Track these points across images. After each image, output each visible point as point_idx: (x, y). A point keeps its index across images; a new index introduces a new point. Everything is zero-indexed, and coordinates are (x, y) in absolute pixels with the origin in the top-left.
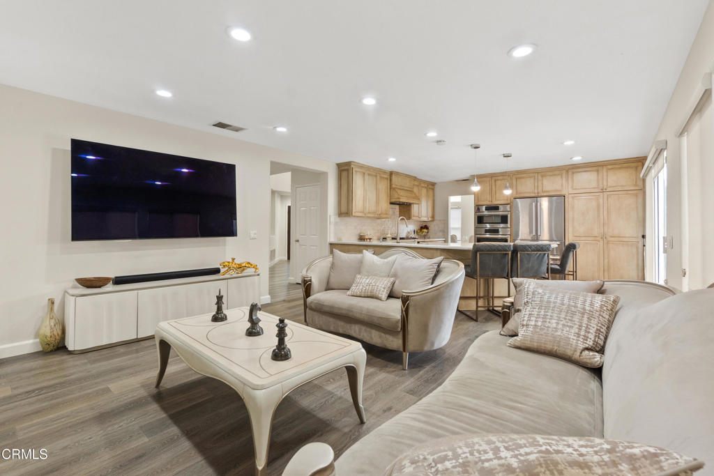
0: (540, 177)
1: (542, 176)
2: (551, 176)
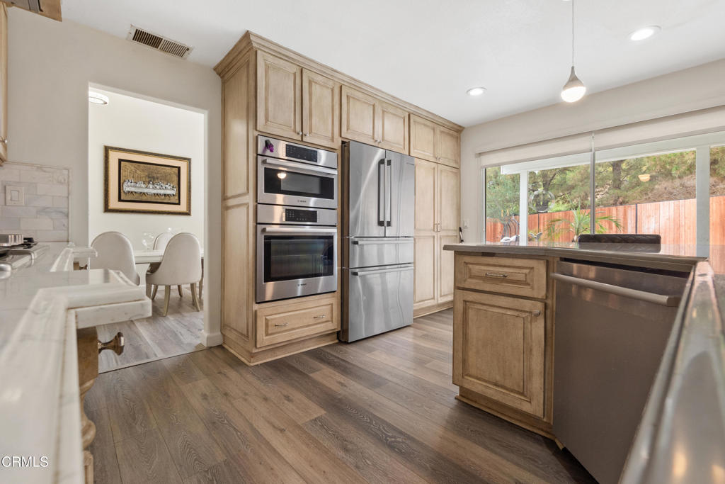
0: (380, 111)
1: (383, 112)
2: (392, 114)
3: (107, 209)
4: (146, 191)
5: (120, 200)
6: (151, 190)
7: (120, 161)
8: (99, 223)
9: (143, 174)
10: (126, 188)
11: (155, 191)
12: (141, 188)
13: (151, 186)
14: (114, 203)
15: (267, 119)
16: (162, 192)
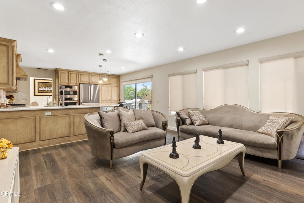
0: (90, 76)
1: (91, 76)
2: (94, 76)
3: (35, 95)
4: (45, 90)
5: (38, 92)
6: (46, 89)
7: (38, 82)
8: (33, 99)
9: (44, 85)
10: (40, 89)
11: (48, 90)
12: (44, 89)
13: (46, 88)
14: (37, 93)
15: (61, 82)
16: (50, 90)
